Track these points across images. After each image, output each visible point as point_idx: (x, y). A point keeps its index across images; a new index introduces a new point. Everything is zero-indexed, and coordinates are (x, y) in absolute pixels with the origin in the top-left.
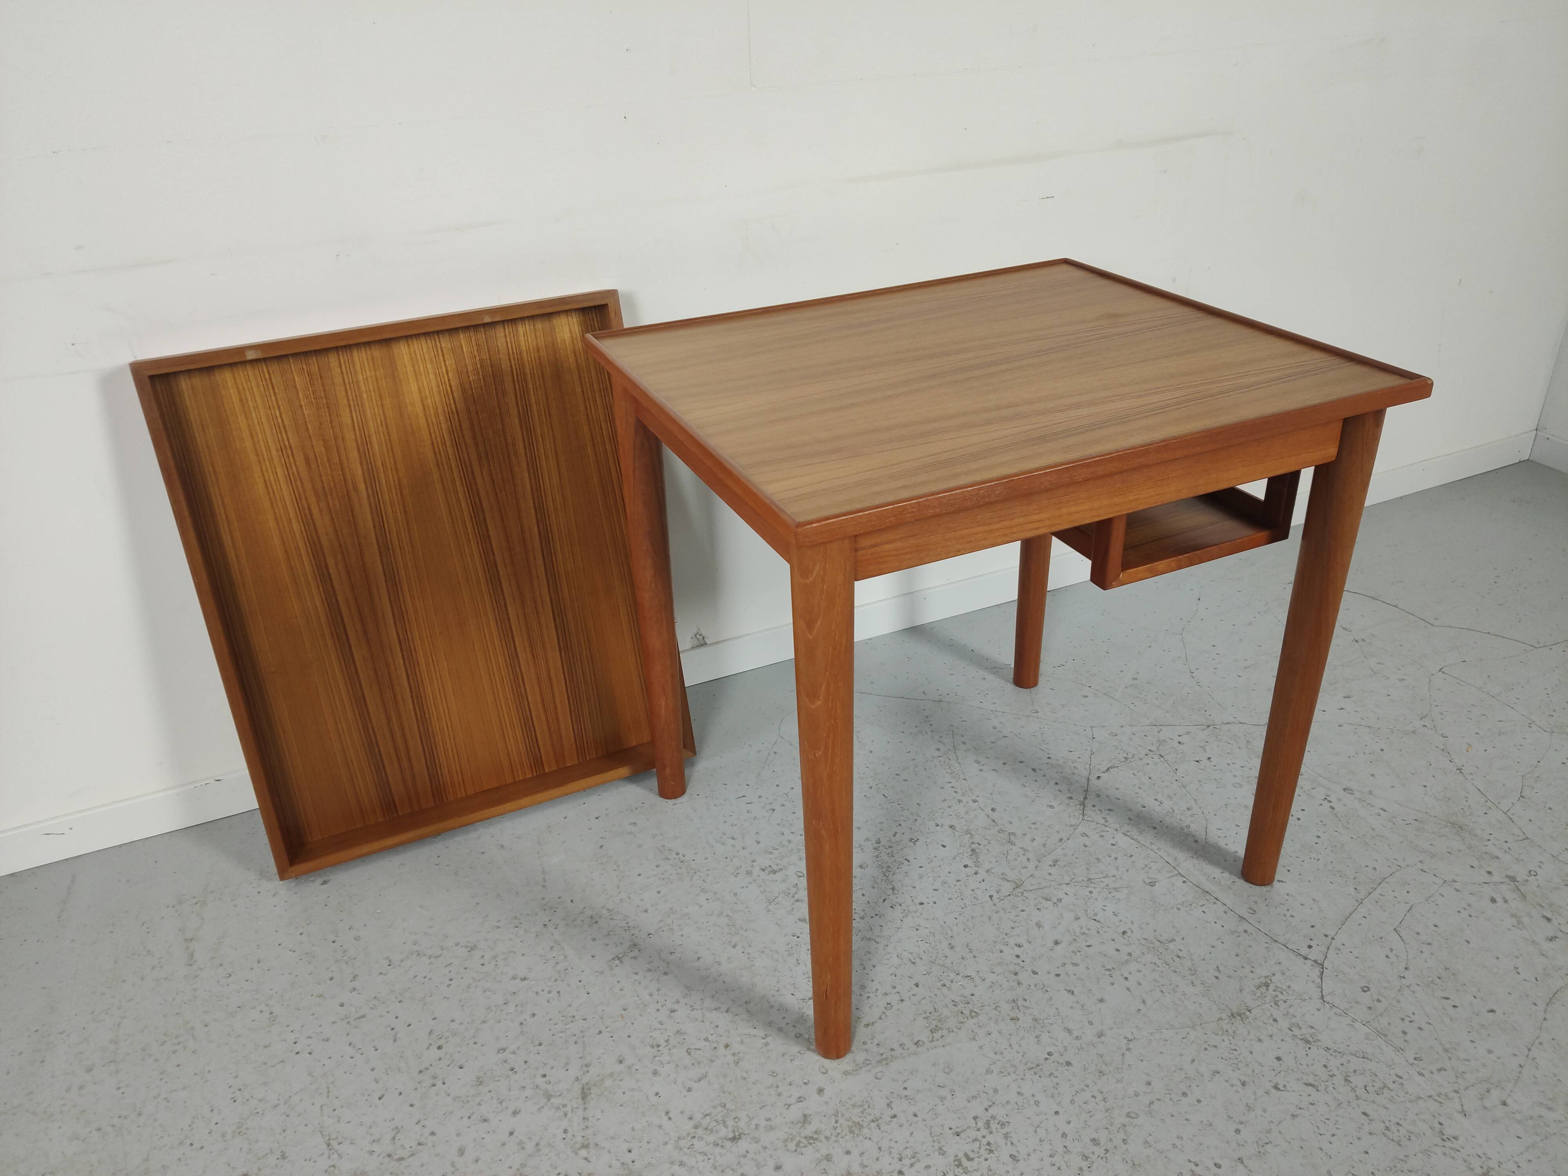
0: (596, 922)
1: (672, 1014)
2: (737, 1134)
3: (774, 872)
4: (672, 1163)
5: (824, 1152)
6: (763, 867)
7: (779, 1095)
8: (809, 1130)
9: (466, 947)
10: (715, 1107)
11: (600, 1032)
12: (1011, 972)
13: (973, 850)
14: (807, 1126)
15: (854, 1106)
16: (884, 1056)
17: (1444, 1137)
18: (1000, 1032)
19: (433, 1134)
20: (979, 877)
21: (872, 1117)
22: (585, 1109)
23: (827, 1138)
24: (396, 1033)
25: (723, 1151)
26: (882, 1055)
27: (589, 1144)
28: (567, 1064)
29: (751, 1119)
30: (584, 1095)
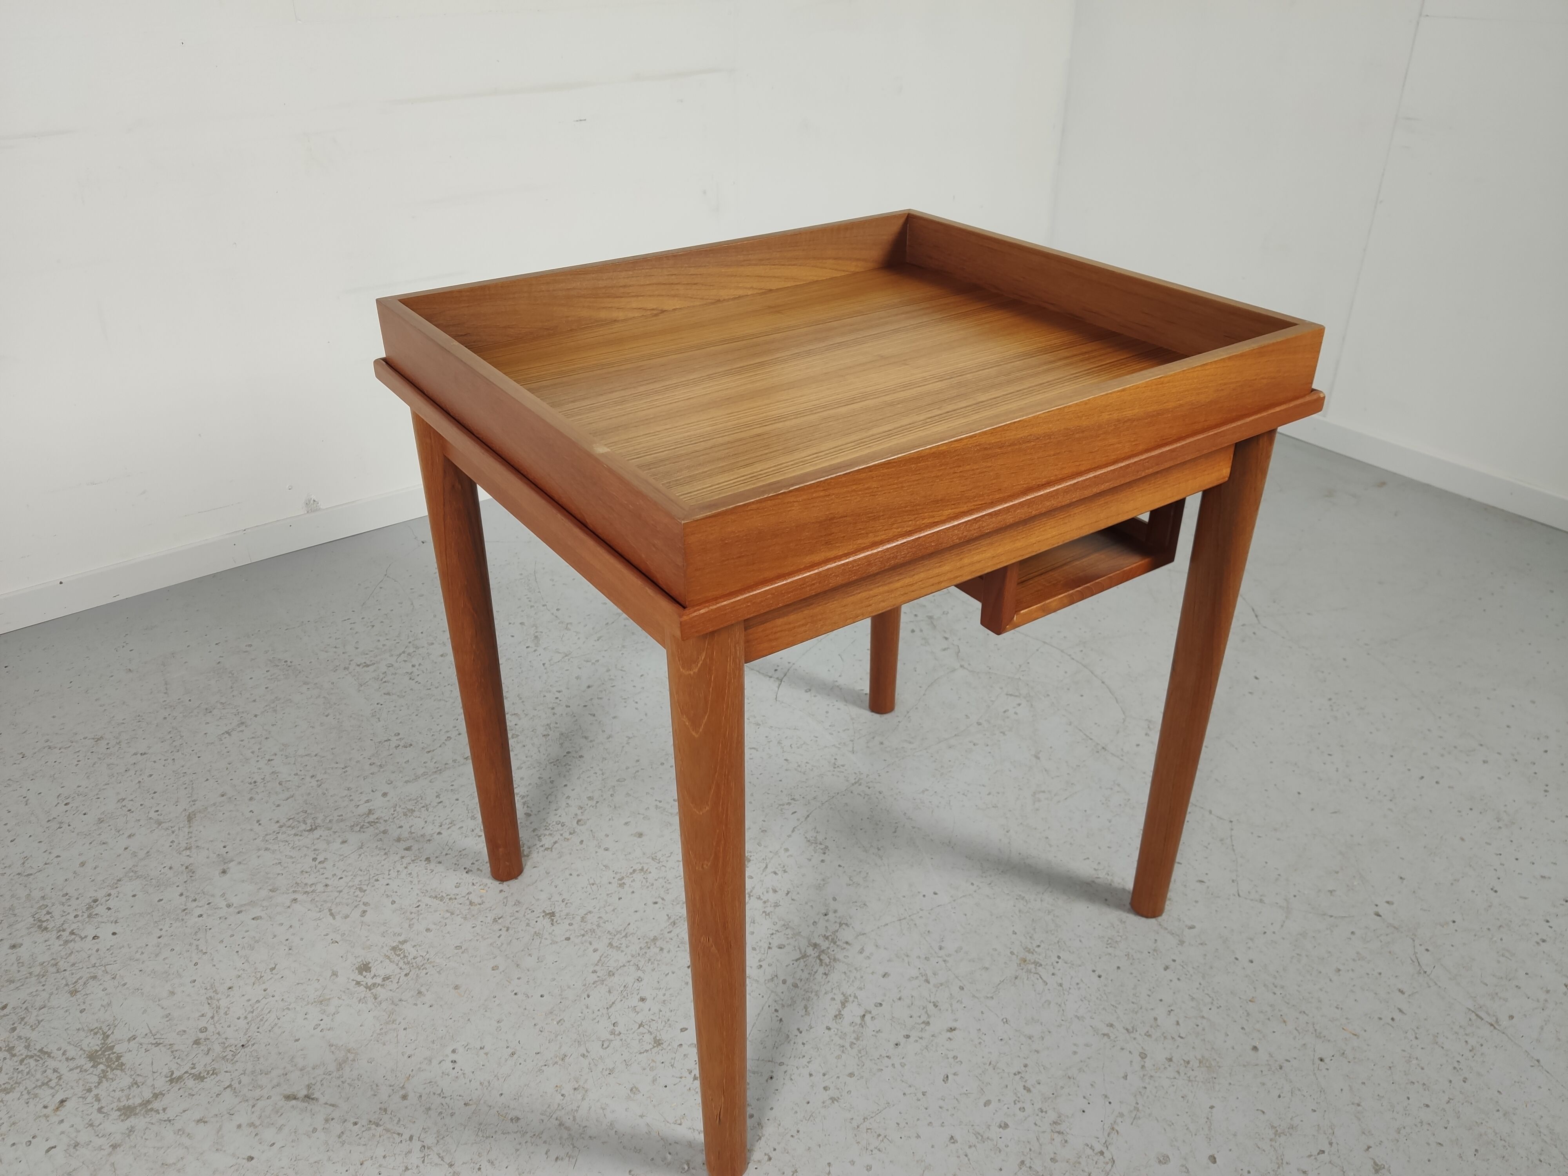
0: (211, 712)
1: (269, 762)
2: (314, 827)
3: (368, 666)
4: (259, 850)
5: (382, 829)
6: (359, 663)
7: (351, 800)
8: (372, 818)
9: (93, 739)
10: (298, 814)
11: (207, 780)
12: (549, 708)
13: (536, 637)
14: (371, 816)
15: (410, 800)
16: (439, 769)
17: (836, 766)
18: (533, 744)
19: (58, 856)
20: (537, 653)
21: (422, 805)
22: (190, 827)
23: (386, 821)
24: (28, 800)
25: (301, 838)
26: (437, 768)
27: (191, 847)
28: (177, 802)
29: (326, 817)
30: (190, 819)
